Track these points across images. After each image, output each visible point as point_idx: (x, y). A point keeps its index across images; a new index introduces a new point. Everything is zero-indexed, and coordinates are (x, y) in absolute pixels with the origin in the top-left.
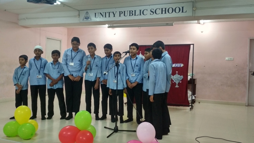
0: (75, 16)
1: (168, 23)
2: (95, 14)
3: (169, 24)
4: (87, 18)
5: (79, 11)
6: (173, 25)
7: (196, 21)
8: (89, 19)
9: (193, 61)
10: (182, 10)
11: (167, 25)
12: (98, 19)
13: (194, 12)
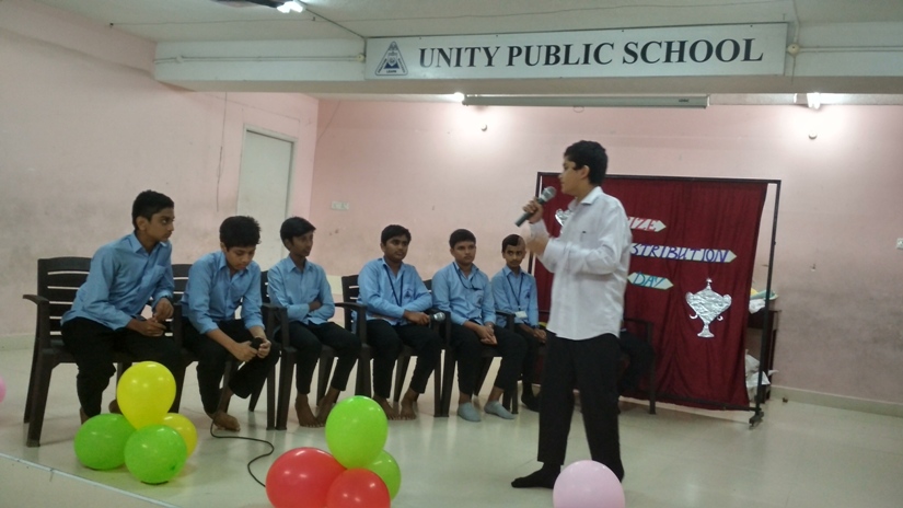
0: (350, 58)
1: (689, 96)
2: (423, 51)
3: (691, 102)
4: (392, 66)
5: (365, 38)
6: (705, 107)
7: (794, 97)
8: (399, 71)
9: (773, 243)
10: (744, 50)
11: (684, 103)
12: (430, 73)
13: (791, 59)
